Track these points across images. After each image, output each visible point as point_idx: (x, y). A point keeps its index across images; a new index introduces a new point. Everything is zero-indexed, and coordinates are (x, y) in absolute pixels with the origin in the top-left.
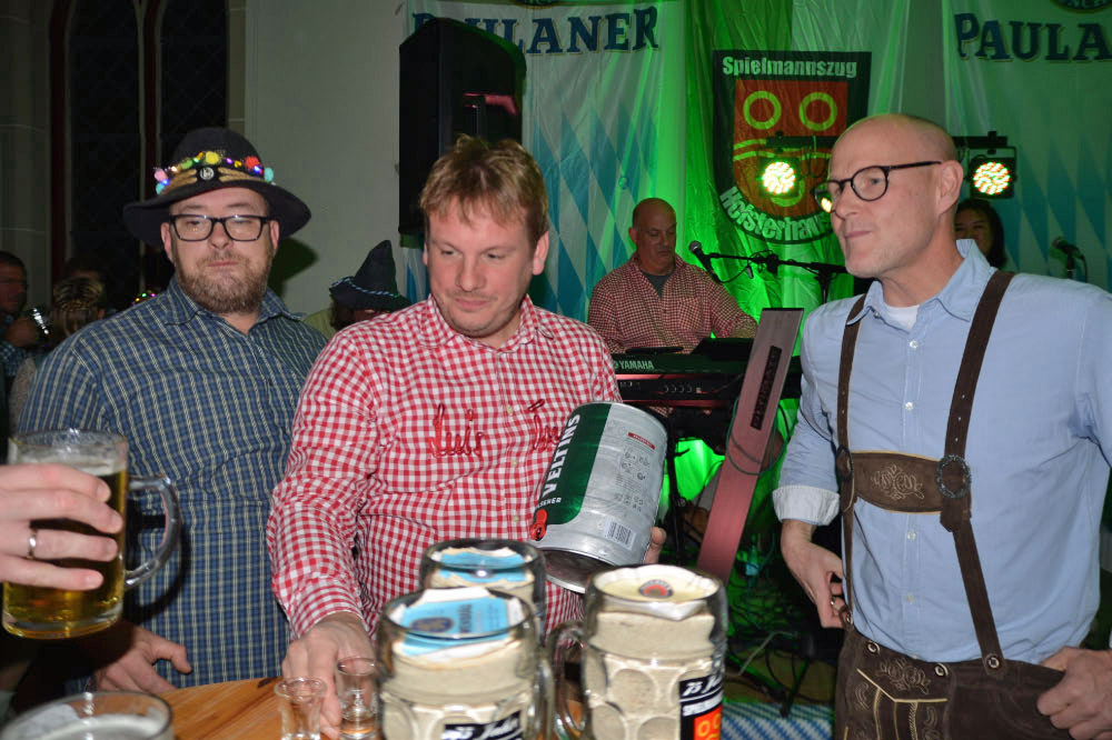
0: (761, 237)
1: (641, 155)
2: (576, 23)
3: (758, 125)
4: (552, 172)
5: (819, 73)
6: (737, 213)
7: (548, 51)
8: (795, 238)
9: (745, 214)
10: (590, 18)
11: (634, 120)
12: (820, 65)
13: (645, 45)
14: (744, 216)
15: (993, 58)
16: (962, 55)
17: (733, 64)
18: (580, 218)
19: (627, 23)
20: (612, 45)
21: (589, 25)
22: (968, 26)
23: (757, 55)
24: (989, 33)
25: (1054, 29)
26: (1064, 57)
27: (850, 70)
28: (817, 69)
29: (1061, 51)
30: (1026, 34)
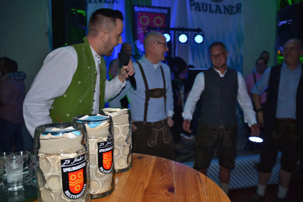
3: (144, 24)
5: (158, 12)
6: (139, 46)
12: (159, 10)
13: (114, 2)
14: (141, 47)
15: (198, 11)
16: (191, 9)
17: (137, 8)
22: (192, 3)
23: (143, 6)
24: (197, 5)
26: (213, 12)
27: (166, 11)
30: (205, 6)
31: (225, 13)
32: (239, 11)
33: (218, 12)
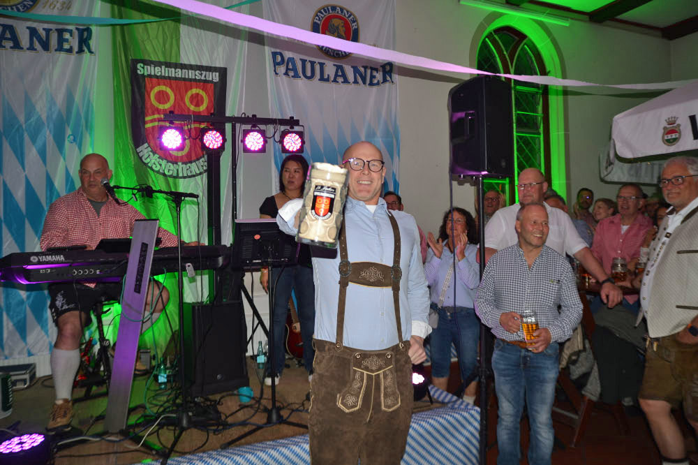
0: (164, 175)
1: (83, 121)
2: (33, 32)
3: (161, 107)
4: (18, 130)
5: (197, 77)
6: (148, 160)
7: (11, 48)
8: (185, 175)
9: (153, 160)
10: (44, 29)
11: (77, 98)
12: (197, 72)
13: (84, 51)
14: (153, 161)
15: (292, 77)
16: (276, 74)
17: (143, 68)
18: (41, 162)
19: (71, 36)
20: (60, 49)
21: (43, 34)
22: (279, 59)
23: (159, 64)
24: (290, 64)
25: (322, 65)
26: (327, 80)
27: (215, 77)
28: (195, 75)
29: (326, 77)
30: (308, 66)
31: (356, 82)
32: (388, 78)
33: (340, 80)
